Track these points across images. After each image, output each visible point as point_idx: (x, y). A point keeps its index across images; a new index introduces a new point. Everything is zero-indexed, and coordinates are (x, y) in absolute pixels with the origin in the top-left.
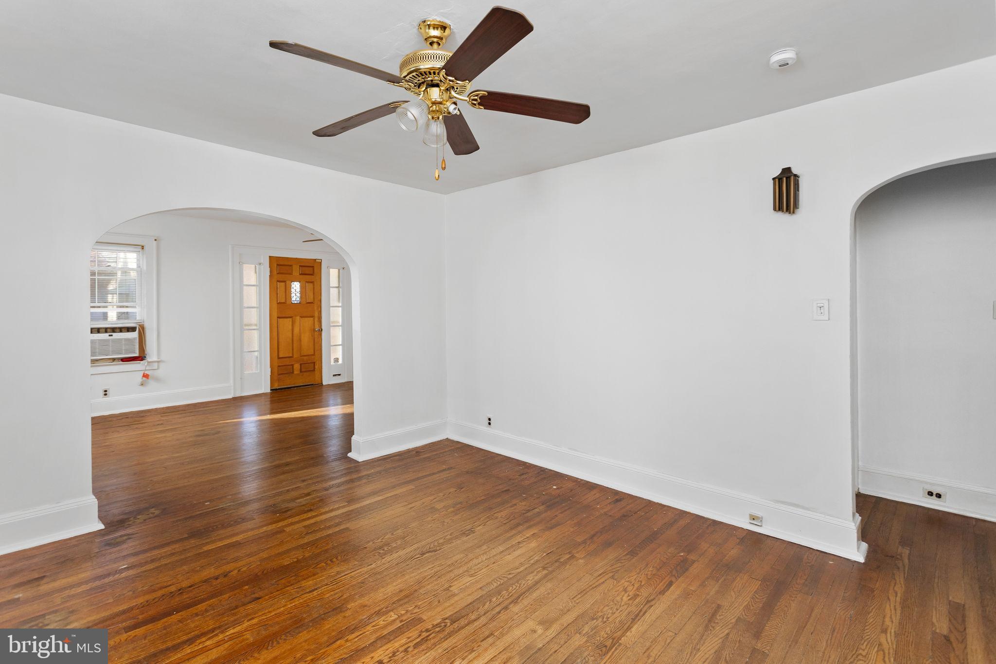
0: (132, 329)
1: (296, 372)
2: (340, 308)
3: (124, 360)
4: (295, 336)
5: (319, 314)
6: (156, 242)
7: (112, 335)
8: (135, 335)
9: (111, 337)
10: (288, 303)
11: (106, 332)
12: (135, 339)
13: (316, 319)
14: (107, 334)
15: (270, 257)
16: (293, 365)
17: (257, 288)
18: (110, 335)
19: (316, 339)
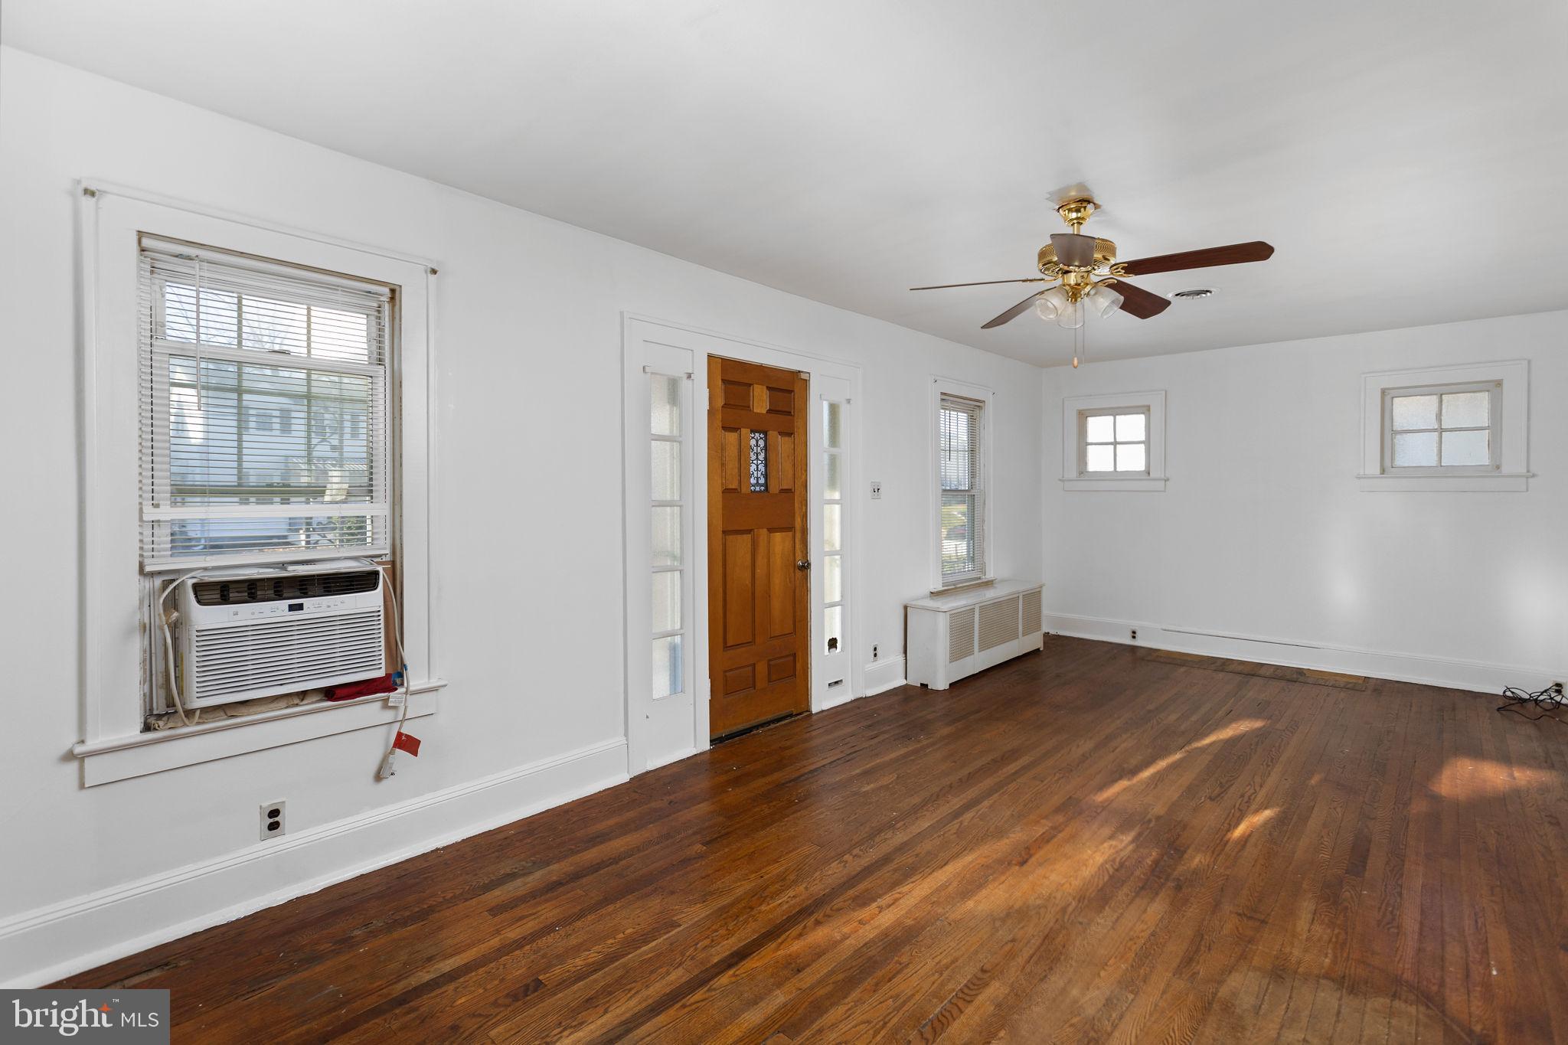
0: (359, 582)
1: (759, 685)
2: (837, 508)
3: (331, 694)
4: (757, 582)
5: (802, 521)
6: (432, 277)
7: (300, 607)
8: (371, 601)
9: (297, 615)
10: (744, 490)
11: (279, 596)
12: (371, 615)
13: (798, 535)
14: (284, 604)
15: (710, 357)
16: (754, 665)
17: (672, 449)
18: (292, 608)
19: (797, 591)
